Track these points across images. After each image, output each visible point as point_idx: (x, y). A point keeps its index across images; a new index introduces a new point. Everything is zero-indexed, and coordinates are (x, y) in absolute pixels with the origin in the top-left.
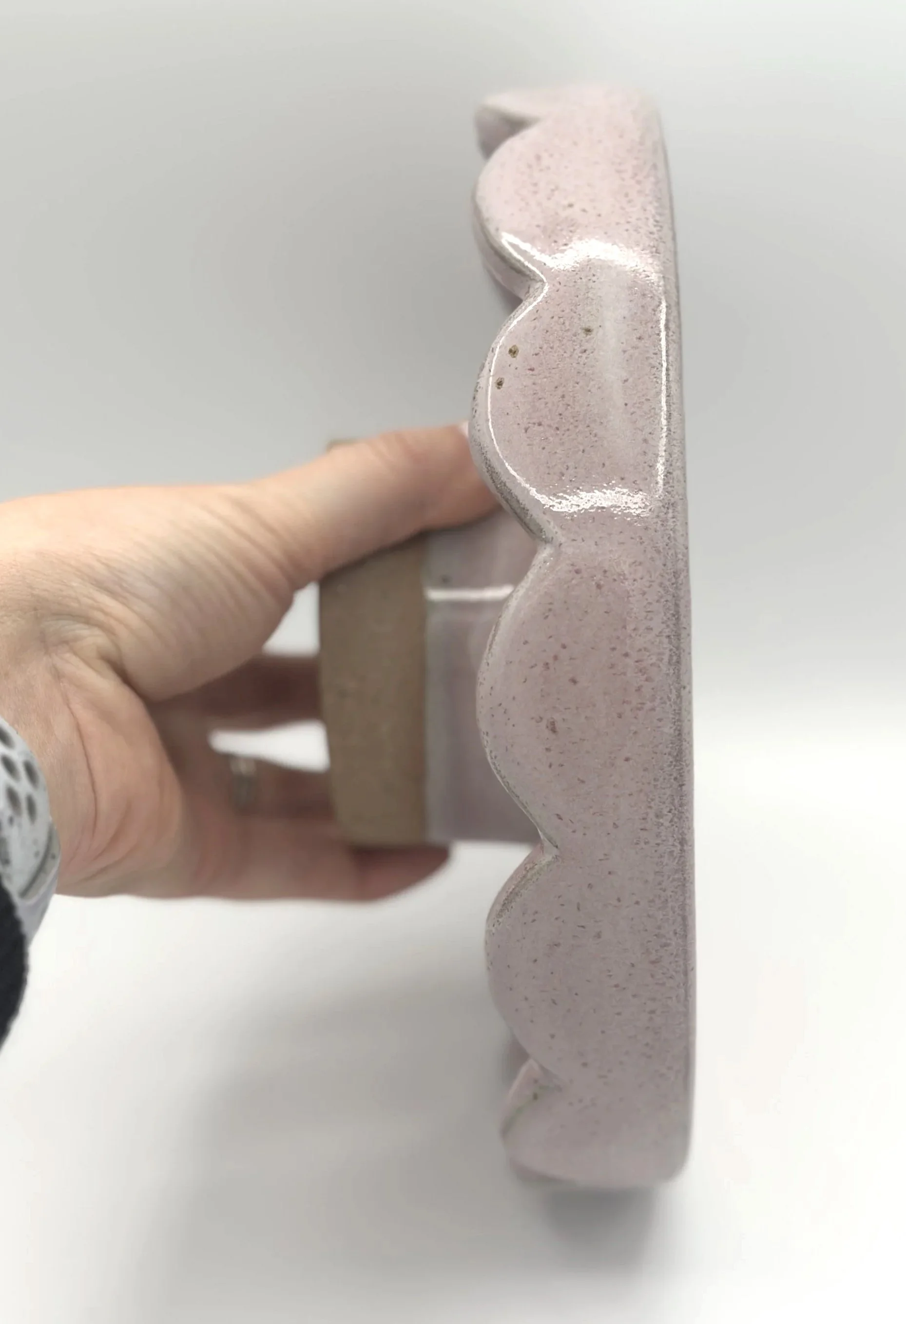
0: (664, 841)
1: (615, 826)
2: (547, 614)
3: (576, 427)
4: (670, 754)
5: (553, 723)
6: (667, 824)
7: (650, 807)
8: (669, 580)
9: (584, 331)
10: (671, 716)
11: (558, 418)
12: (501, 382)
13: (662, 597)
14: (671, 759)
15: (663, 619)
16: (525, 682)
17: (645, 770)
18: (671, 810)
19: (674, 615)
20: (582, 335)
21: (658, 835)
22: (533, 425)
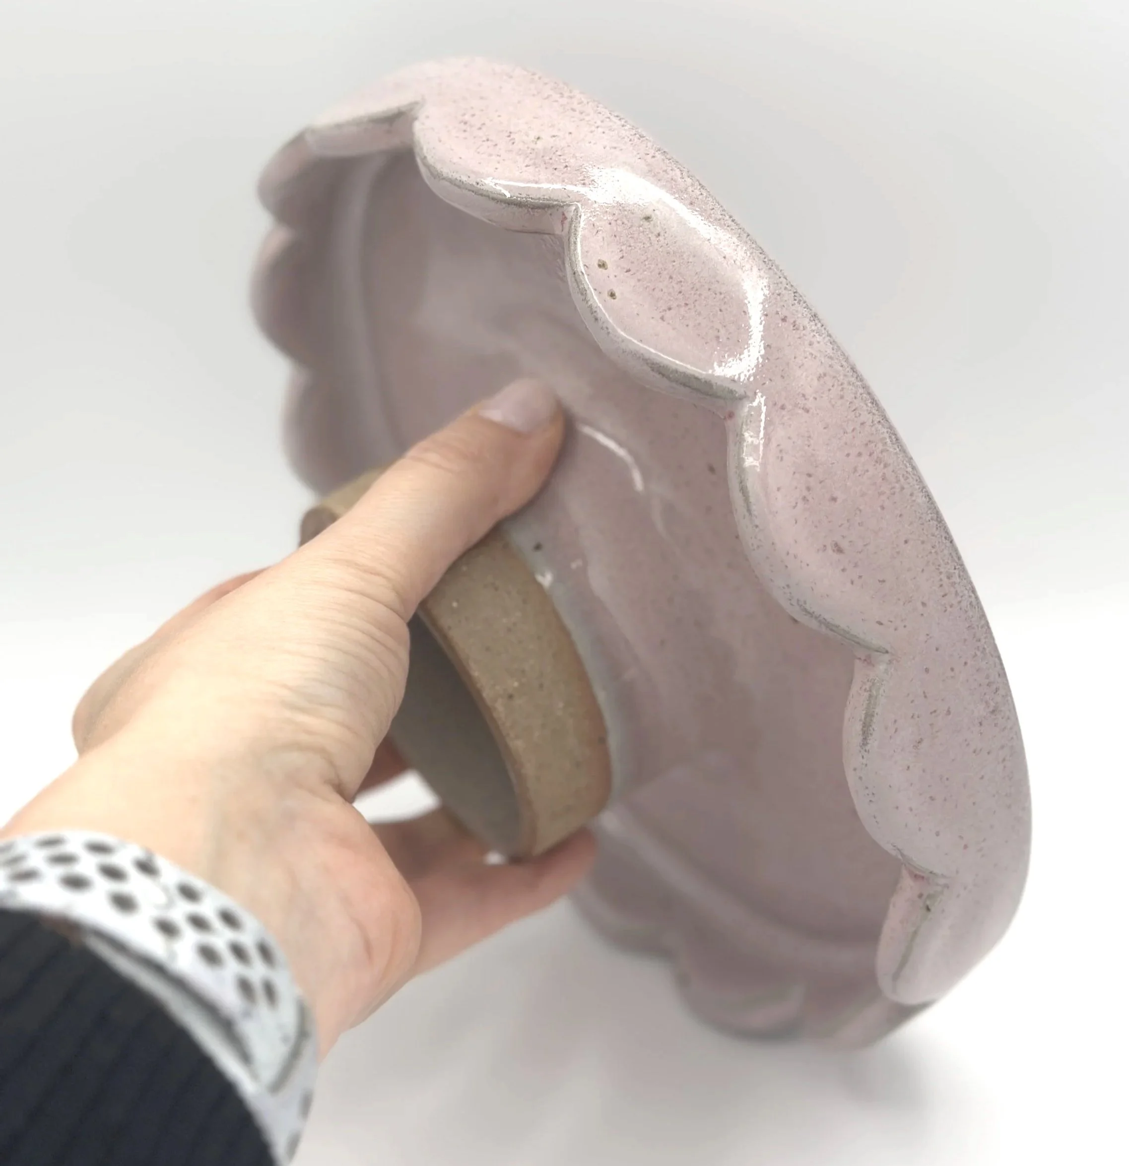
0: (962, 597)
1: (924, 604)
2: (780, 456)
3: (700, 295)
4: (932, 519)
5: (836, 545)
6: (958, 580)
7: (941, 573)
8: (852, 376)
9: (644, 220)
10: (917, 487)
11: (680, 296)
12: (612, 293)
13: (856, 393)
14: (935, 523)
15: (867, 410)
16: (796, 522)
17: (923, 542)
18: (955, 567)
19: (873, 403)
20: (646, 223)
21: (957, 594)
22: (665, 312)
